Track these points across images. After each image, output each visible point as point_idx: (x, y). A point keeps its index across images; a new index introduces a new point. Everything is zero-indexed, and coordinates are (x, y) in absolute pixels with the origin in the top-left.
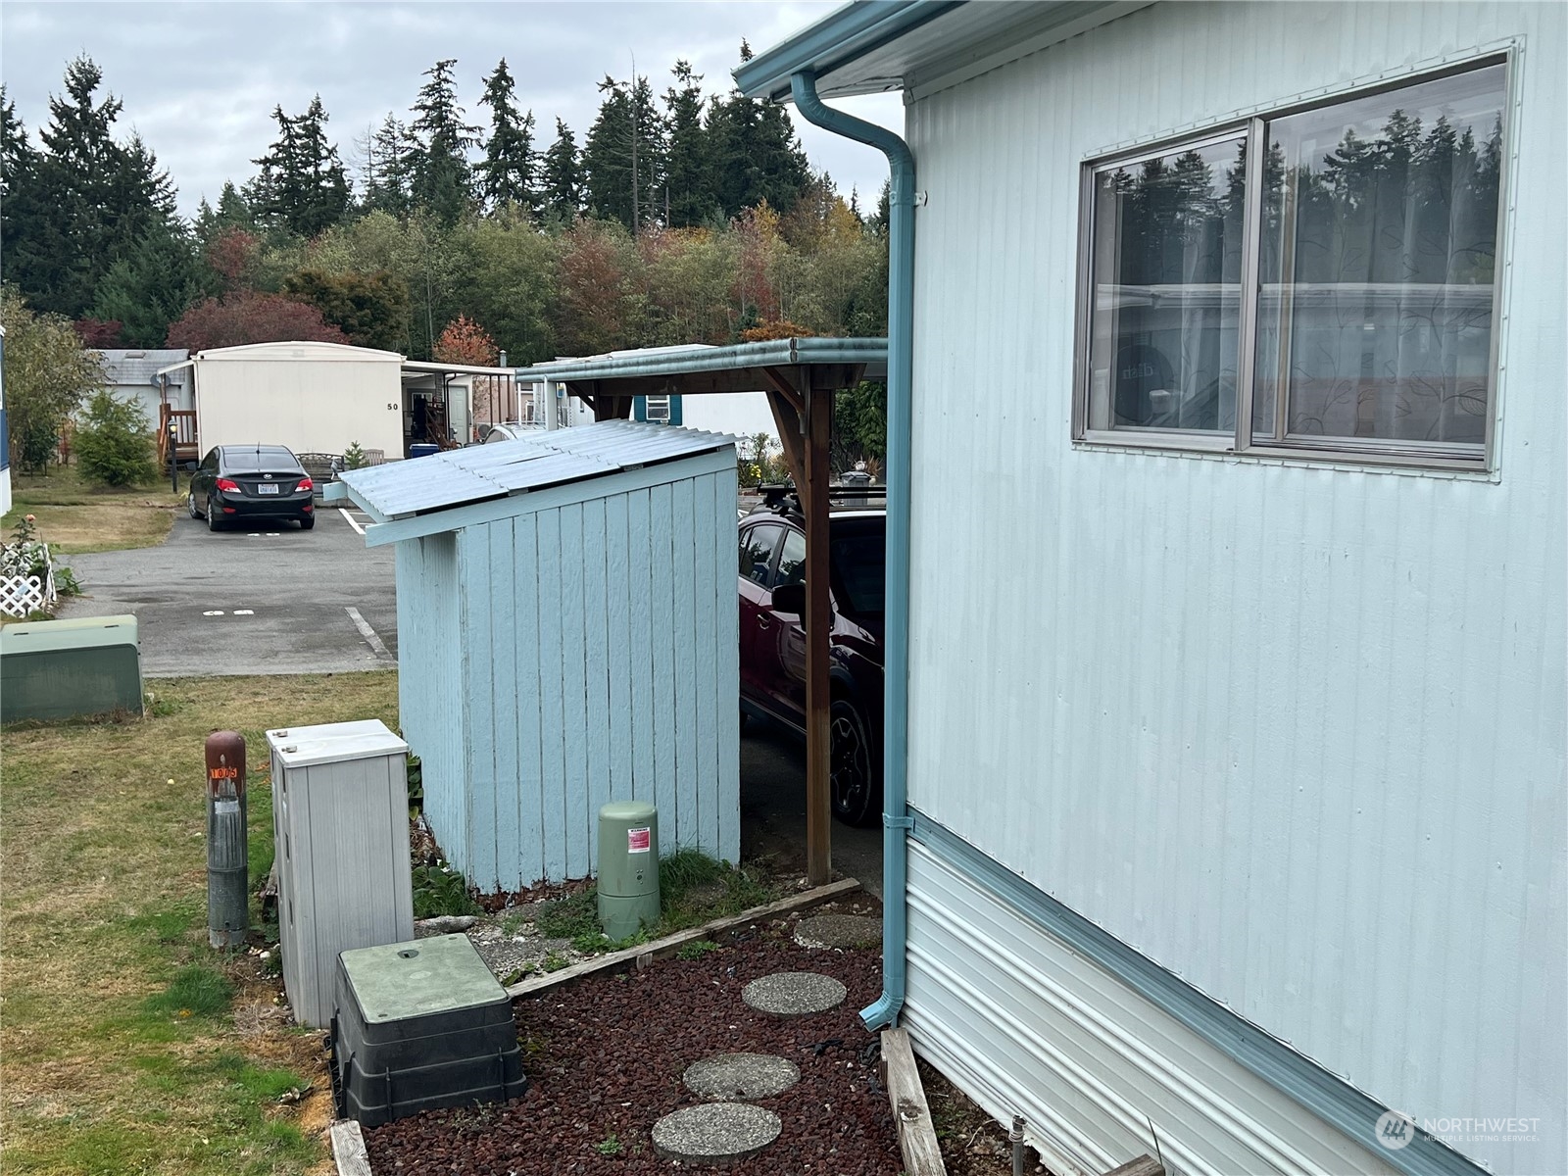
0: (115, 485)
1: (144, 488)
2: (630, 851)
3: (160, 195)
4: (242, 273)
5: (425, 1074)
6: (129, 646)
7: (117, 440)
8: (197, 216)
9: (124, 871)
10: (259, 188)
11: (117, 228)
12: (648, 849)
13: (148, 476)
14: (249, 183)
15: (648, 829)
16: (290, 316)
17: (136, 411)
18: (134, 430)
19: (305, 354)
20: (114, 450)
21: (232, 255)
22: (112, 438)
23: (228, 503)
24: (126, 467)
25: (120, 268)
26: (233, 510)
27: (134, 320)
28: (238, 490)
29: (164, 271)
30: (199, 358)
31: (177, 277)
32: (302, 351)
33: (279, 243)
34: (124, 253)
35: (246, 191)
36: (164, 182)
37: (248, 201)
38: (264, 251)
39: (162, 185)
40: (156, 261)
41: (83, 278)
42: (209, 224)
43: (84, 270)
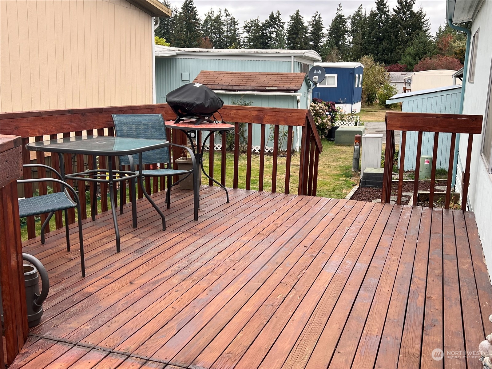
0: (387, 108)
1: (394, 109)
2: (425, 163)
3: (425, 26)
4: (447, 48)
5: (371, 182)
6: (361, 131)
8: (437, 31)
9: (344, 162)
11: (411, 36)
12: (429, 164)
15: (429, 160)
16: (450, 62)
17: (395, 88)
19: (443, 73)
21: (445, 43)
22: (388, 96)
25: (409, 48)
27: (410, 64)
29: (421, 49)
30: (413, 74)
31: (425, 51)
32: (442, 72)
33: (460, 39)
34: (412, 44)
38: (454, 42)
39: (426, 23)
40: (419, 46)
41: (400, 51)
42: (440, 34)
43: (400, 49)
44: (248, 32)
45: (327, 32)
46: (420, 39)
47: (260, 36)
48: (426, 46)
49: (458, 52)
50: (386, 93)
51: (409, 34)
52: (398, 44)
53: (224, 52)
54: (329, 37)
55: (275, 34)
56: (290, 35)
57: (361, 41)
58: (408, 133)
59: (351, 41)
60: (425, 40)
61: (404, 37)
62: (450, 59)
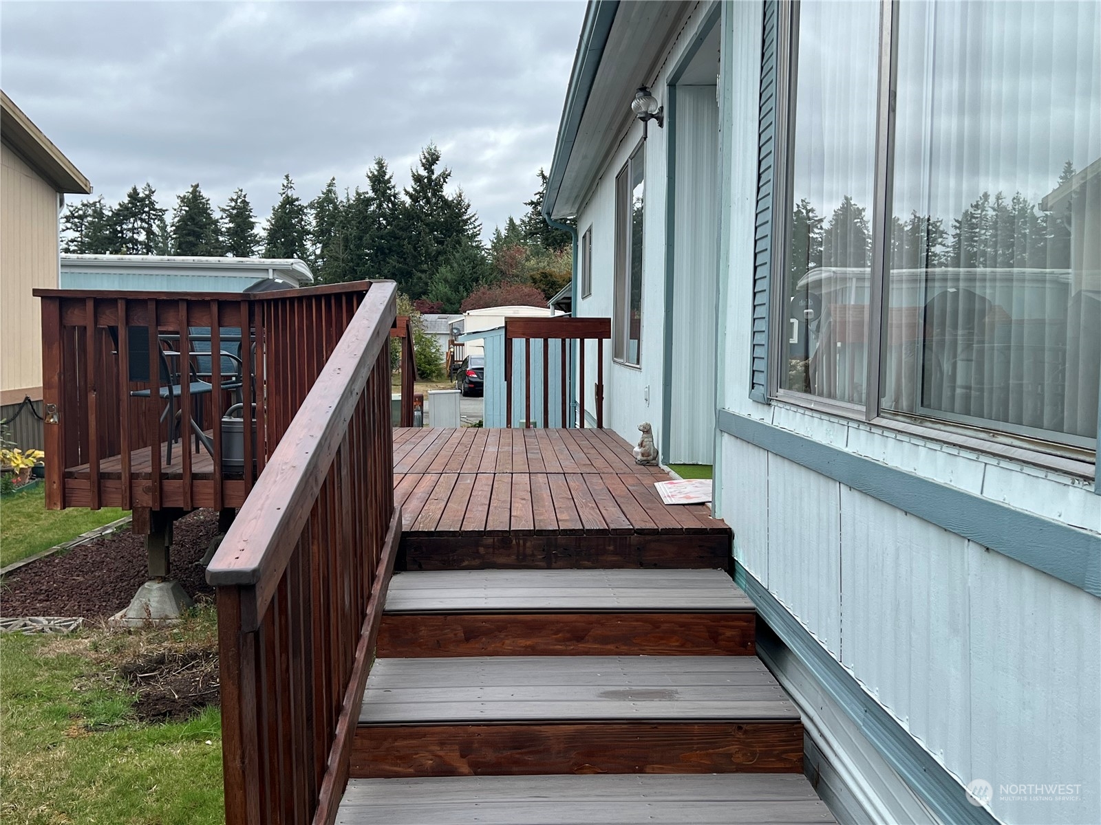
0: (423, 378)
1: (437, 381)
3: (470, 227)
4: (515, 272)
7: (425, 356)
8: (493, 237)
10: (531, 219)
11: (444, 246)
13: (440, 375)
14: (525, 216)
17: (435, 341)
18: (434, 351)
19: (520, 312)
20: (423, 360)
21: (510, 261)
22: (423, 354)
23: (471, 382)
24: (429, 369)
25: (443, 270)
26: (473, 386)
27: (448, 300)
28: (476, 376)
29: (468, 271)
30: (467, 314)
31: (475, 275)
32: (518, 311)
33: (537, 253)
34: (447, 261)
35: (523, 221)
36: (473, 219)
37: (524, 228)
38: (528, 260)
39: (472, 221)
40: (463, 265)
41: (423, 276)
42: (499, 243)
43: (424, 271)
44: (76, 228)
45: (264, 234)
46: (463, 252)
47: (107, 238)
48: (477, 265)
49: (538, 277)
50: (420, 350)
51: (440, 242)
52: (419, 261)
53: (130, 261)
54: (268, 244)
55: (144, 233)
56: (182, 236)
57: (343, 254)
58: (532, 340)
59: (318, 252)
60: (473, 255)
61: (429, 246)
62: (526, 290)
